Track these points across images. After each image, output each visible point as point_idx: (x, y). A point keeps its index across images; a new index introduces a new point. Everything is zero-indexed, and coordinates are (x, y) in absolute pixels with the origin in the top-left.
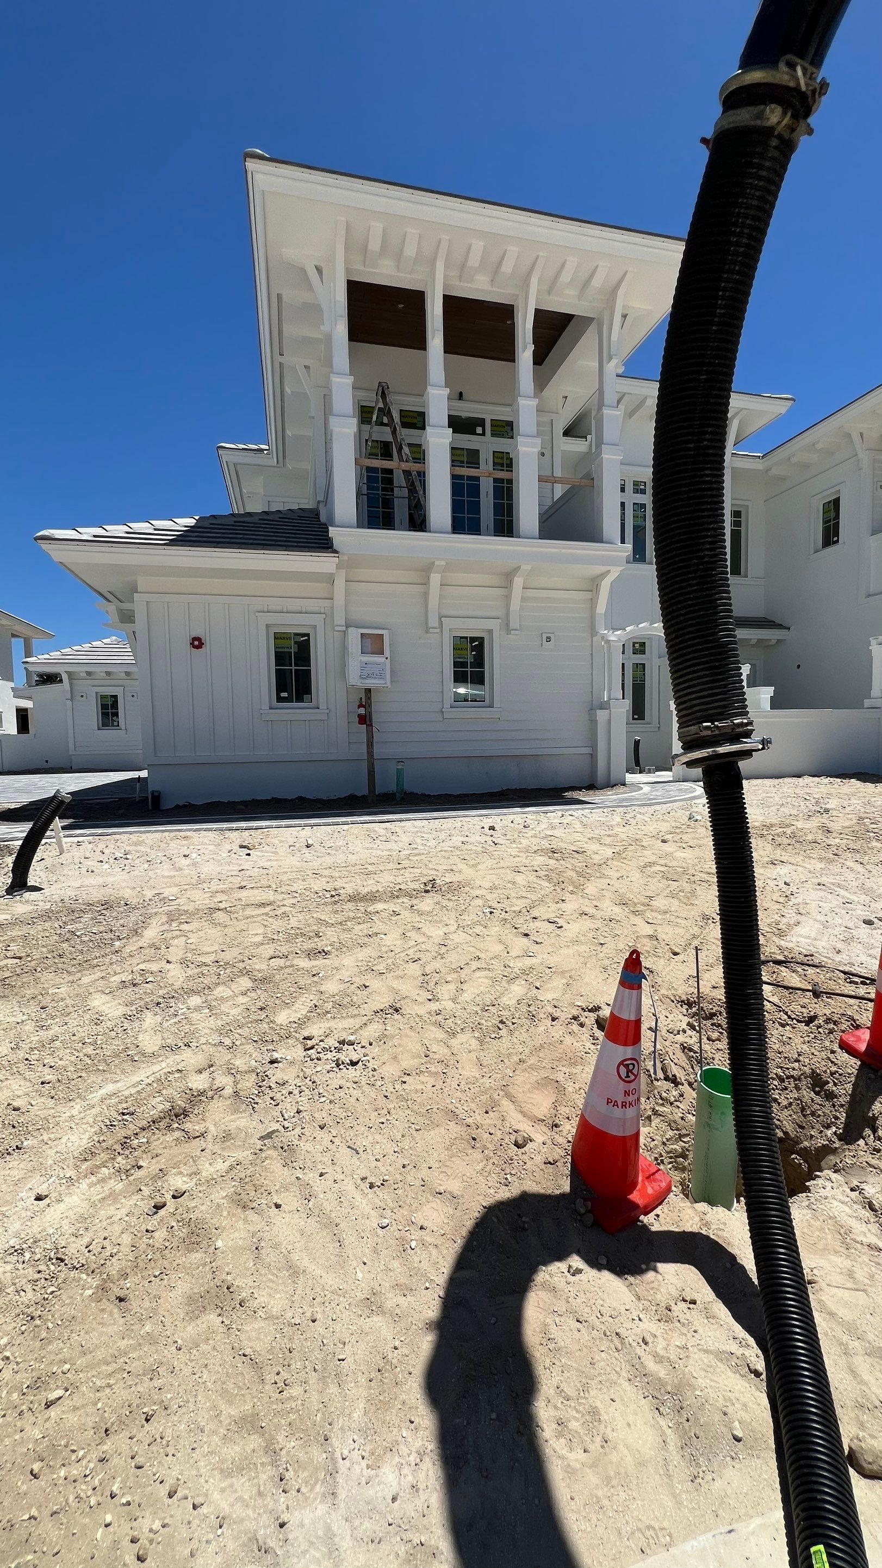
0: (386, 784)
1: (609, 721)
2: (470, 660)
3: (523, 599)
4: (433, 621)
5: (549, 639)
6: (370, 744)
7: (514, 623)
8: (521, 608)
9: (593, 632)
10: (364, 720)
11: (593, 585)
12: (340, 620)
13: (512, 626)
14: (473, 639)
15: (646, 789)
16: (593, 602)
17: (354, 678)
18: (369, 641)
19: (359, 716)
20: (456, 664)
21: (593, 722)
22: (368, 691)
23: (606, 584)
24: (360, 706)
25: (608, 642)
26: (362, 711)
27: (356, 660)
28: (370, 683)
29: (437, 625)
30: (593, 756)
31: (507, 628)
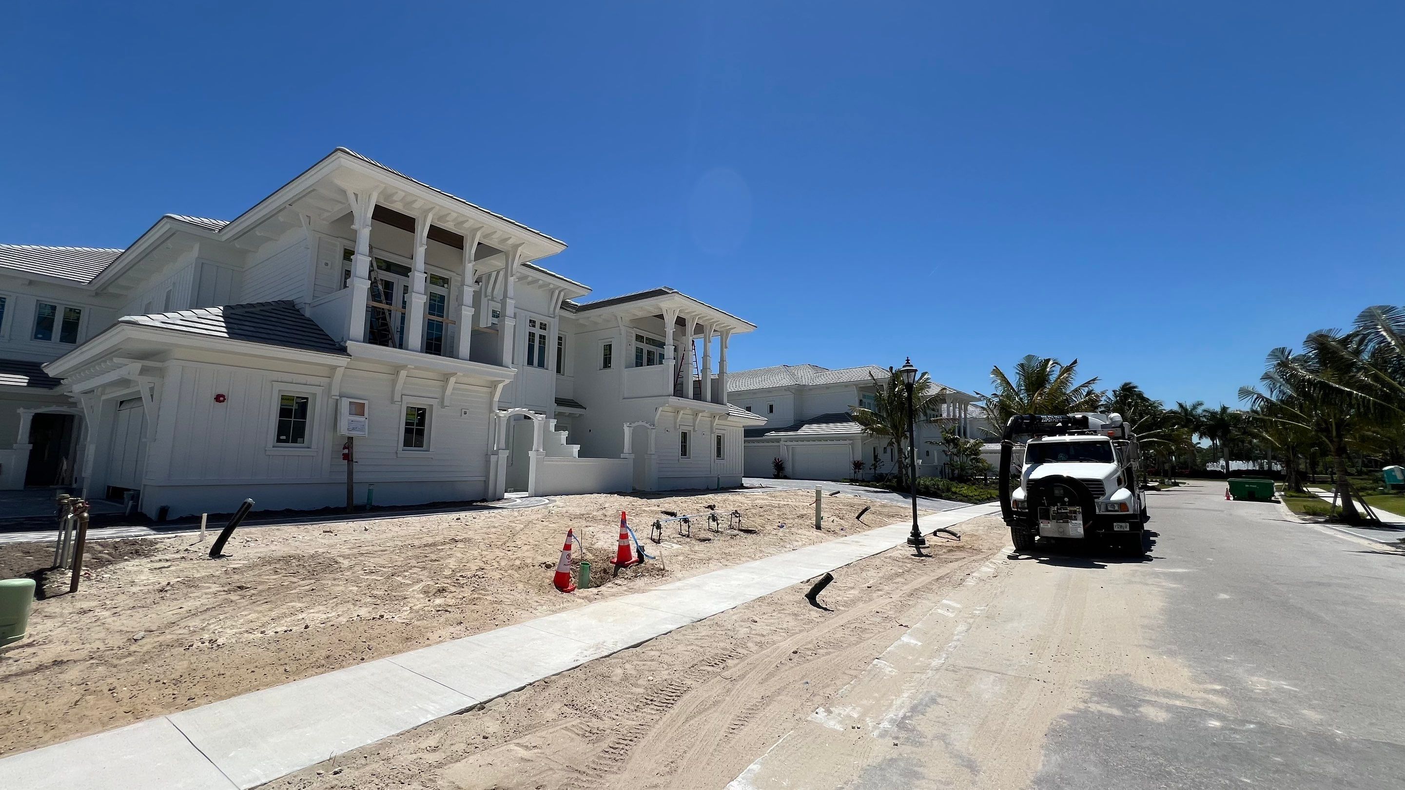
0: (360, 498)
1: (497, 462)
2: (416, 421)
3: (454, 389)
4: (397, 397)
5: (465, 413)
6: (350, 473)
7: (446, 403)
8: (452, 394)
9: (491, 411)
10: (348, 457)
11: (493, 385)
12: (335, 391)
14: (419, 409)
15: (519, 501)
16: (492, 394)
17: (344, 429)
18: (353, 407)
19: (343, 454)
20: (407, 424)
21: (488, 462)
22: (350, 439)
23: (500, 386)
24: (344, 448)
25: (499, 417)
26: (346, 451)
27: (345, 419)
28: (353, 434)
29: (399, 400)
30: (486, 482)
31: (442, 405)
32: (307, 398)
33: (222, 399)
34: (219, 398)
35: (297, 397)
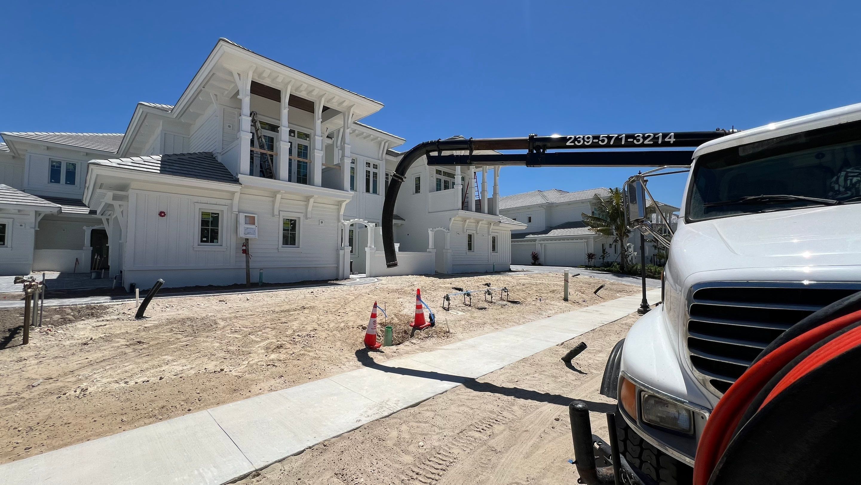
0: (255, 279)
1: (344, 254)
2: (290, 228)
3: (313, 207)
4: (276, 212)
5: (322, 223)
6: (247, 262)
7: (309, 215)
8: (312, 210)
9: (339, 221)
10: (245, 252)
11: (339, 204)
12: (235, 209)
13: (308, 217)
14: (291, 220)
15: (358, 280)
16: (339, 210)
17: (242, 234)
18: (248, 219)
19: (243, 250)
20: (284, 230)
21: (338, 255)
22: (247, 240)
23: (344, 205)
24: (243, 246)
25: (344, 225)
26: (244, 248)
27: (243, 227)
28: (248, 236)
29: (278, 214)
30: (338, 268)
31: (306, 218)
32: (218, 214)
33: (163, 214)
34: (162, 214)
35: (212, 213)
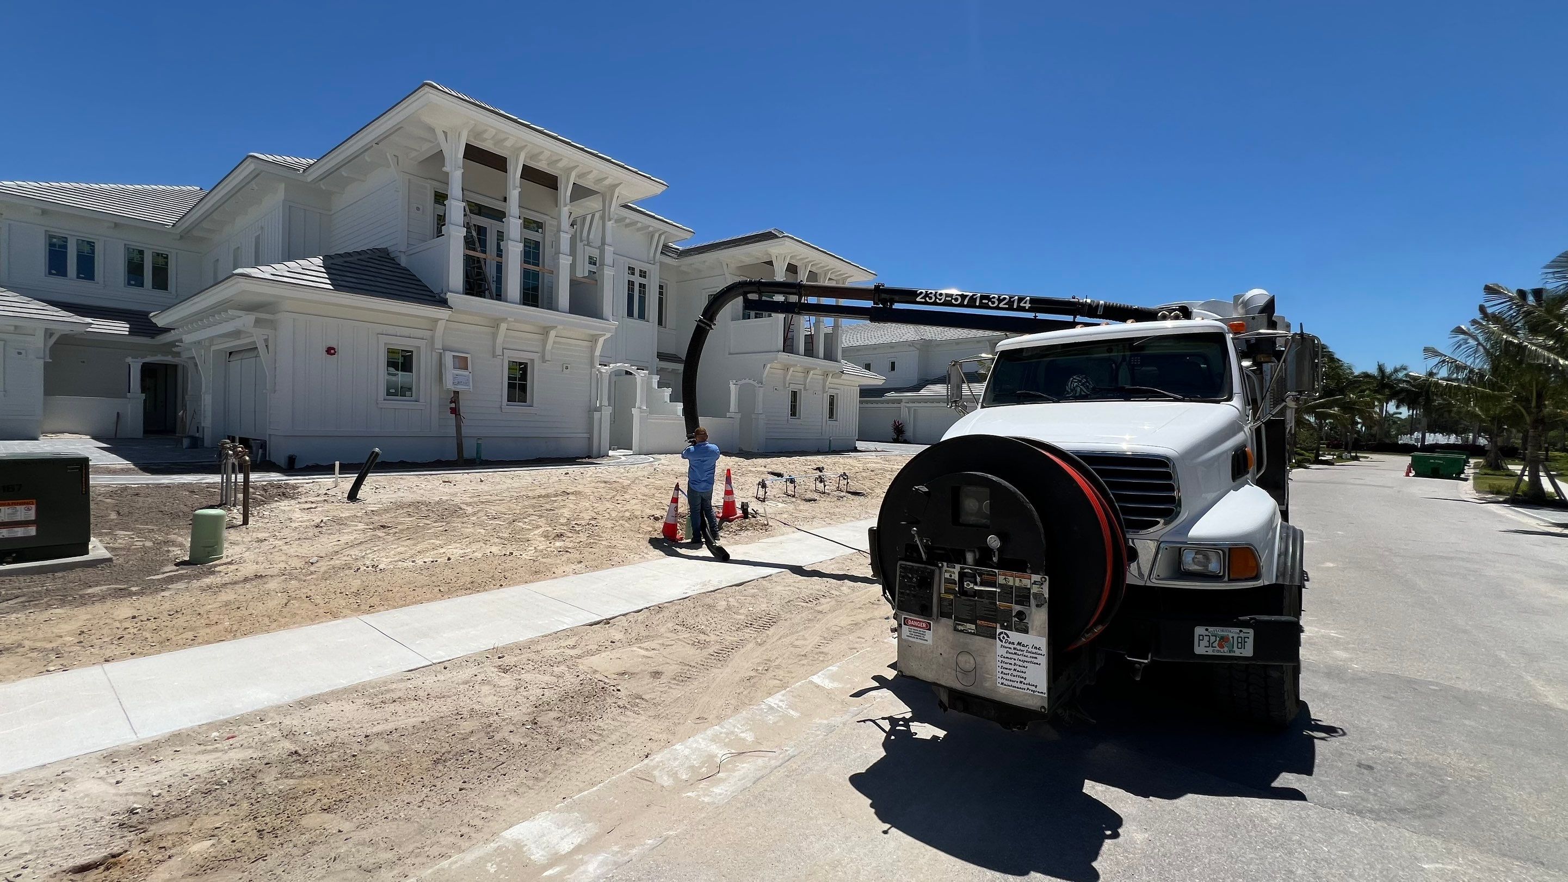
0: (469, 453)
1: (601, 418)
2: (518, 376)
3: (554, 343)
4: (499, 352)
5: (567, 368)
6: (458, 428)
7: (548, 357)
8: (553, 348)
9: (592, 365)
10: (455, 411)
11: (594, 340)
12: (438, 345)
13: (547, 358)
14: (521, 364)
15: (623, 458)
16: (593, 350)
17: (449, 384)
18: (457, 360)
19: (451, 408)
20: (509, 378)
21: (591, 419)
22: (456, 393)
23: (601, 341)
24: (451, 402)
25: (601, 372)
26: (453, 405)
27: (450, 373)
28: (459, 388)
29: (501, 354)
30: (590, 439)
31: (544, 360)
32: (411, 352)
33: (332, 351)
34: (330, 351)
35: (402, 350)
